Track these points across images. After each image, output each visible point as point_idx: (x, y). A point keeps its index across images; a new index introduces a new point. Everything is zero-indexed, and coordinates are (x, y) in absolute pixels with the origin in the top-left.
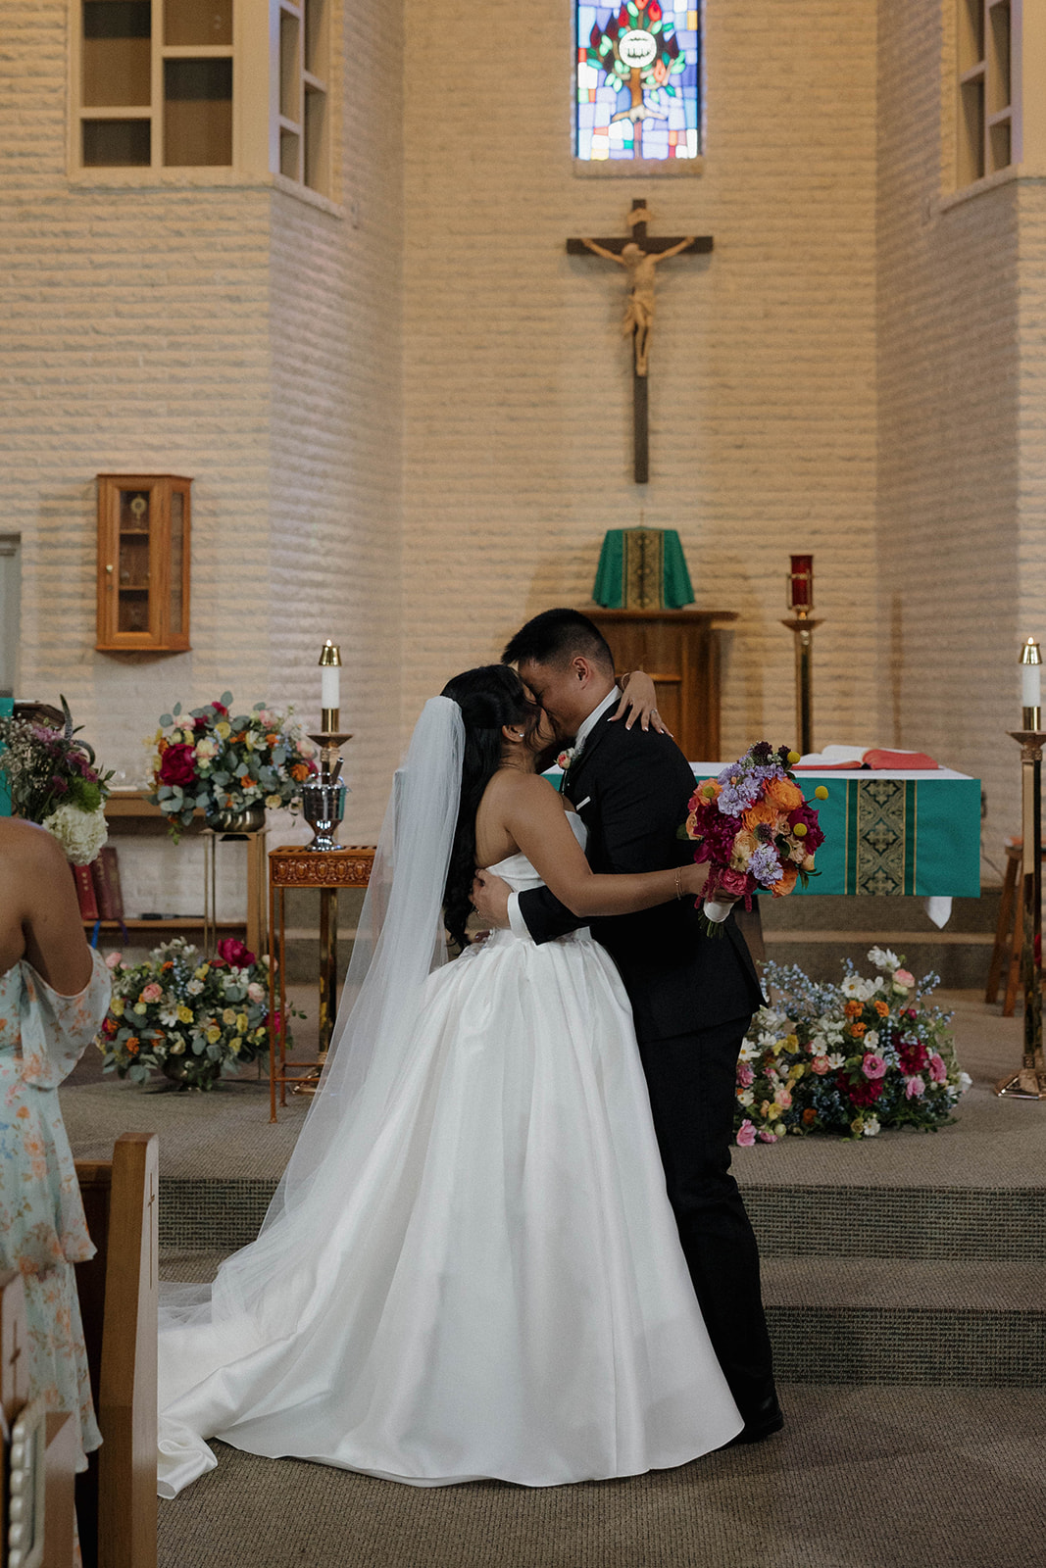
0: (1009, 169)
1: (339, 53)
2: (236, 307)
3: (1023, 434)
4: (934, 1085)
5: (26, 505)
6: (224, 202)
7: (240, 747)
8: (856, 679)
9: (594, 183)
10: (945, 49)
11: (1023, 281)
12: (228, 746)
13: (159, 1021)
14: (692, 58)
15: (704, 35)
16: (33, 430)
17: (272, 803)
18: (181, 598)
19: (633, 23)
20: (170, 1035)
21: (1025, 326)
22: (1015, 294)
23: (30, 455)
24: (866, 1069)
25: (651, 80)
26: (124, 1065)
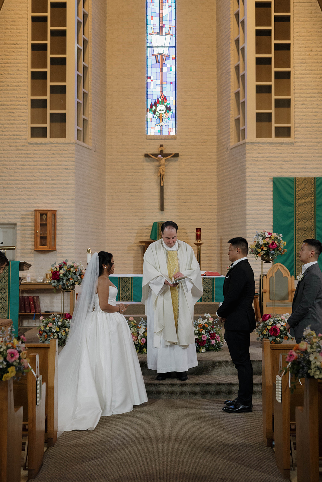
0: (244, 140)
1: (91, 111)
2: (67, 171)
3: (247, 201)
4: (217, 342)
5: (18, 217)
6: (64, 147)
7: (69, 271)
8: (212, 257)
9: (151, 140)
10: (231, 111)
11: (247, 166)
12: (67, 271)
13: (52, 331)
14: (174, 111)
15: (177, 106)
16: (19, 199)
17: (77, 283)
18: (54, 238)
19: (160, 103)
20: (54, 334)
21: (248, 176)
22: (245, 169)
23: (19, 205)
24: (202, 338)
25: (164, 116)
26: (44, 341)
